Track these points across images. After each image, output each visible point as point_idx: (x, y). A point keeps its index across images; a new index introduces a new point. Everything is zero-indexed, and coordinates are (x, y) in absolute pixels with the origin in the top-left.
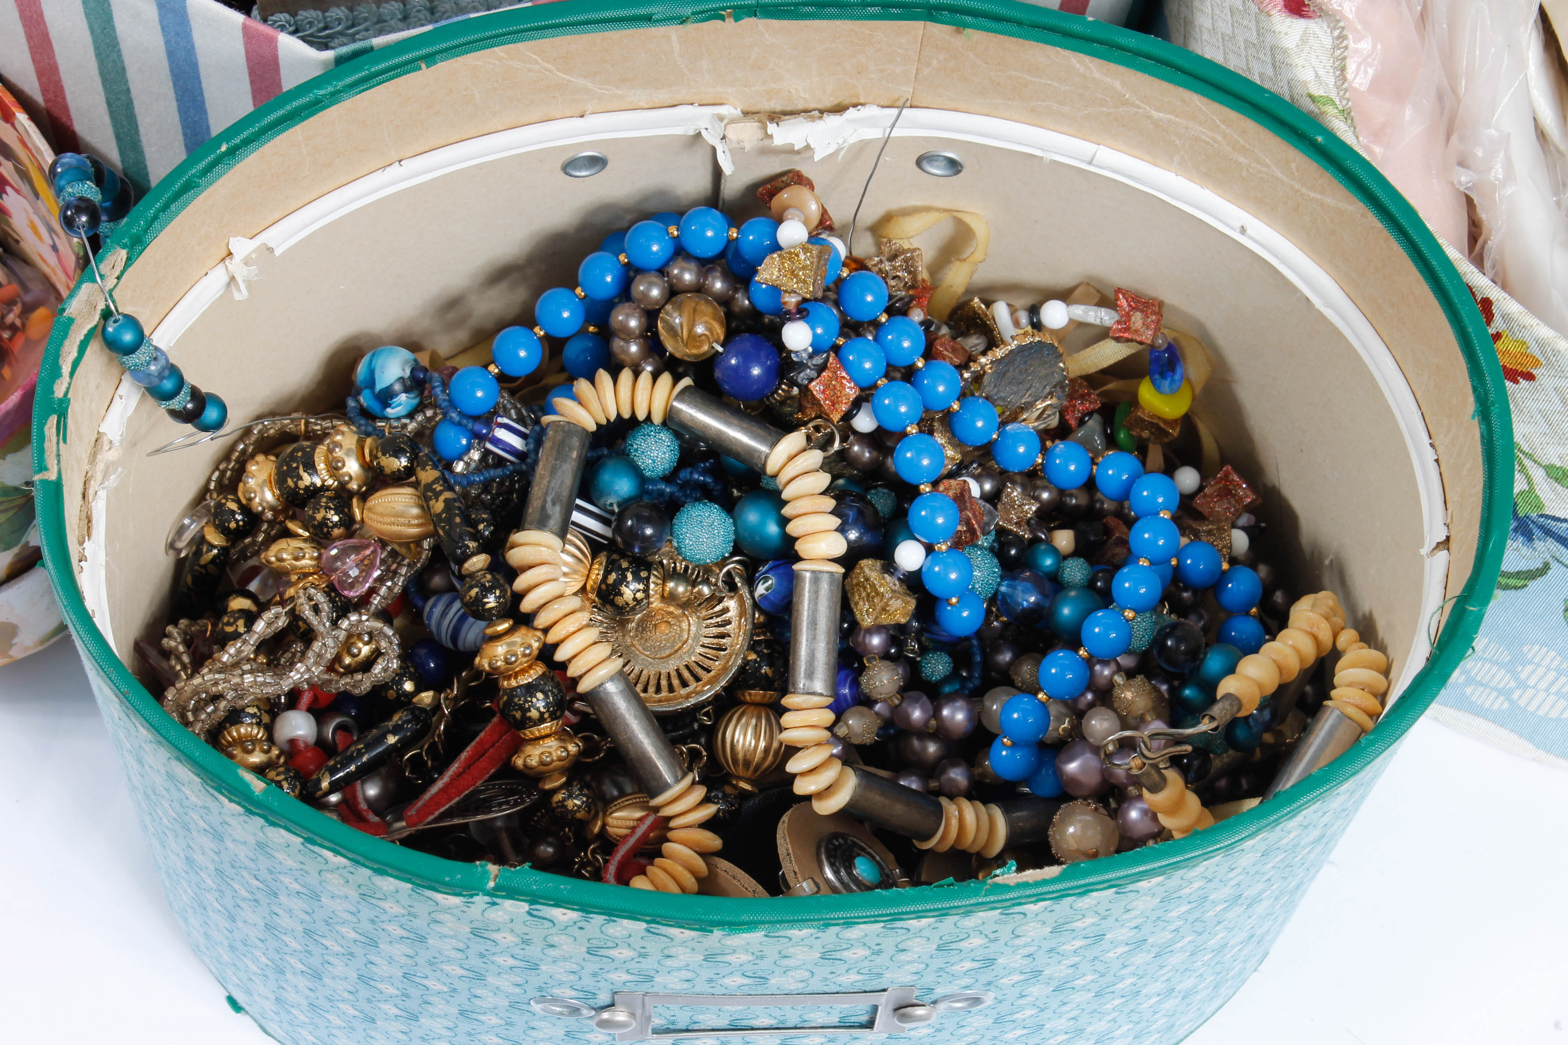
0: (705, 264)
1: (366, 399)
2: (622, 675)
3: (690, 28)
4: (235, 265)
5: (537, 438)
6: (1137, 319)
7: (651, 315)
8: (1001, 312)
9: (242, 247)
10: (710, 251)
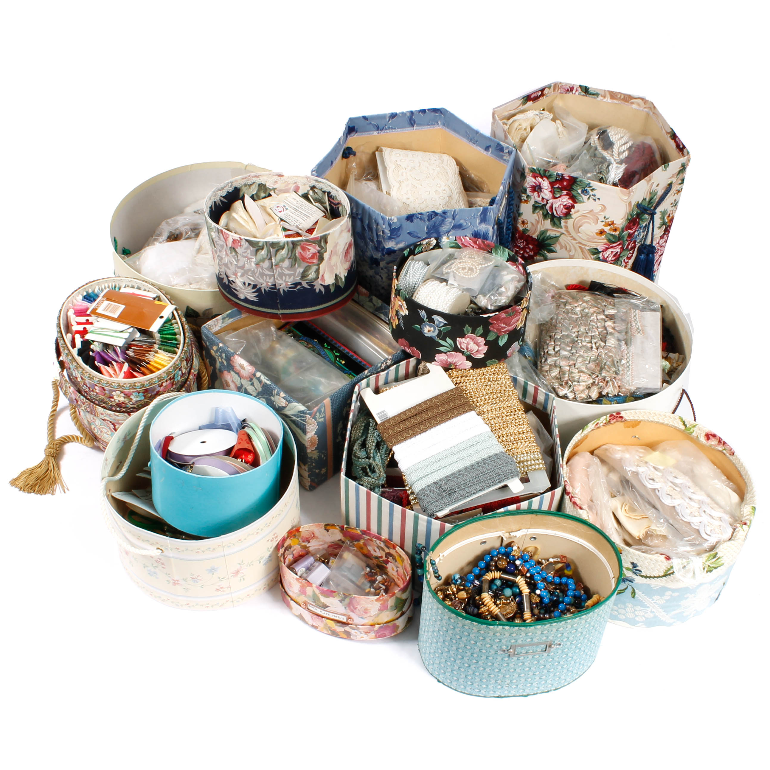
0: (503, 555)
1: (454, 581)
2: (500, 612)
3: (501, 518)
4: (440, 557)
5: (481, 582)
6: (563, 559)
7: (496, 562)
8: (543, 561)
9: (441, 555)
10: (503, 553)
